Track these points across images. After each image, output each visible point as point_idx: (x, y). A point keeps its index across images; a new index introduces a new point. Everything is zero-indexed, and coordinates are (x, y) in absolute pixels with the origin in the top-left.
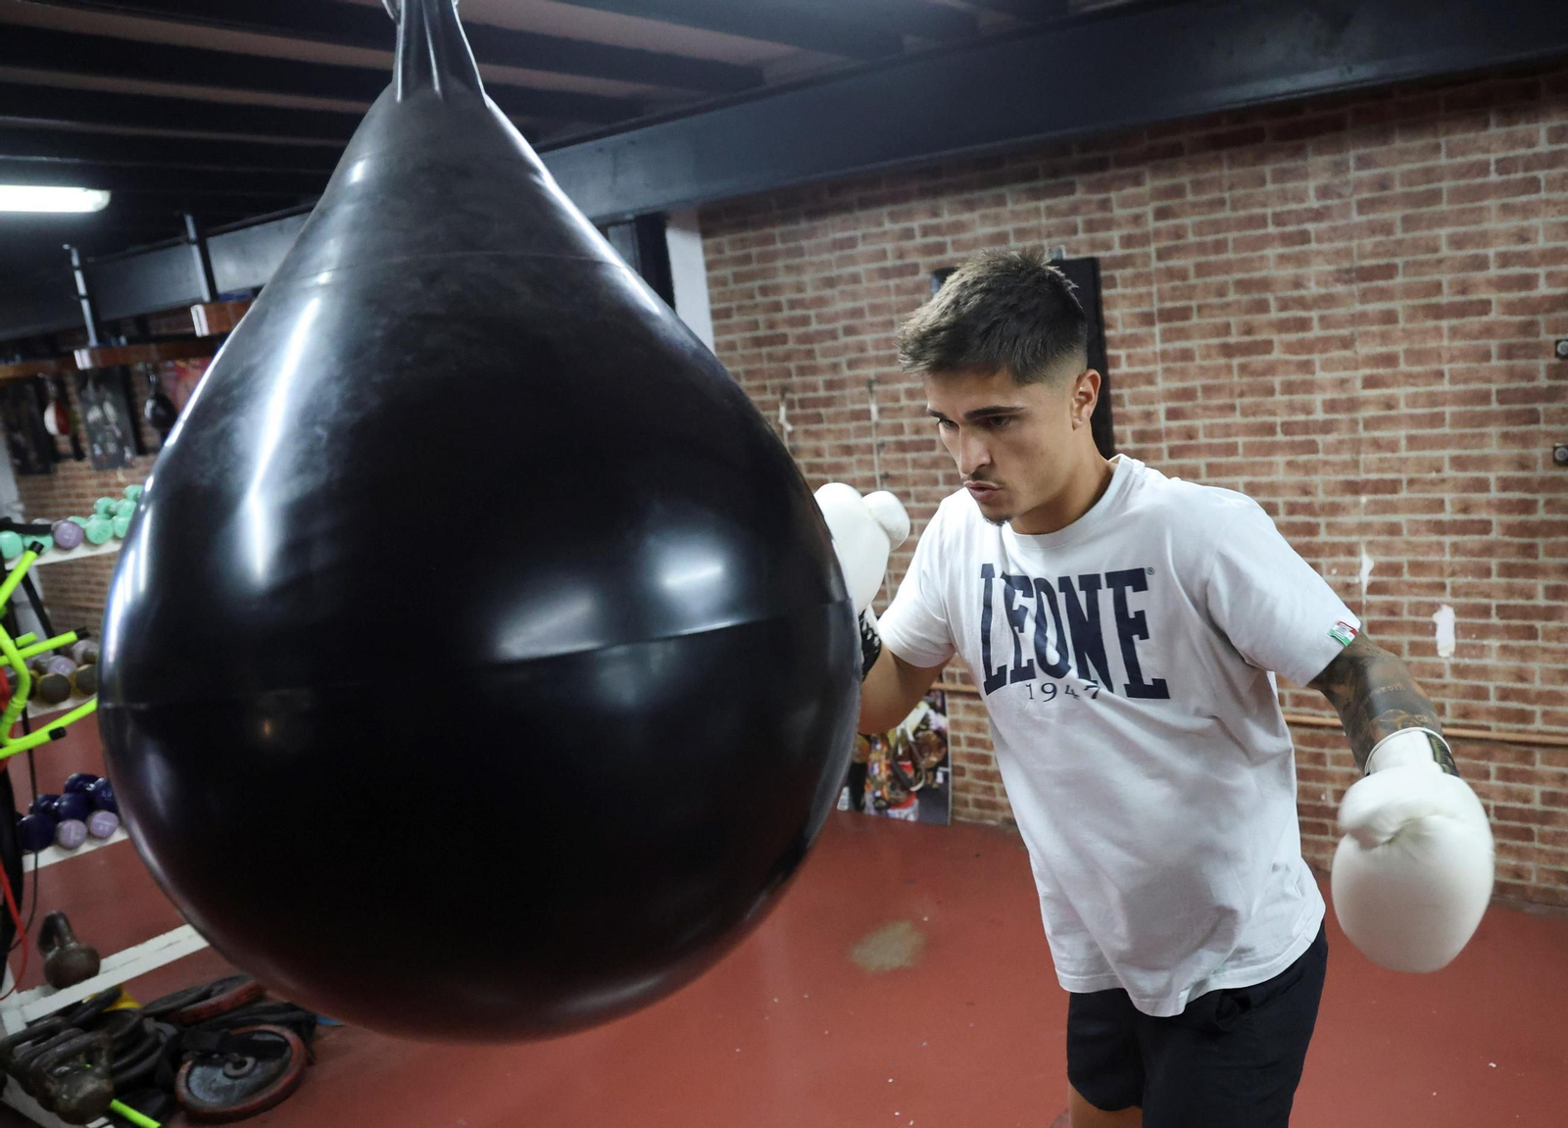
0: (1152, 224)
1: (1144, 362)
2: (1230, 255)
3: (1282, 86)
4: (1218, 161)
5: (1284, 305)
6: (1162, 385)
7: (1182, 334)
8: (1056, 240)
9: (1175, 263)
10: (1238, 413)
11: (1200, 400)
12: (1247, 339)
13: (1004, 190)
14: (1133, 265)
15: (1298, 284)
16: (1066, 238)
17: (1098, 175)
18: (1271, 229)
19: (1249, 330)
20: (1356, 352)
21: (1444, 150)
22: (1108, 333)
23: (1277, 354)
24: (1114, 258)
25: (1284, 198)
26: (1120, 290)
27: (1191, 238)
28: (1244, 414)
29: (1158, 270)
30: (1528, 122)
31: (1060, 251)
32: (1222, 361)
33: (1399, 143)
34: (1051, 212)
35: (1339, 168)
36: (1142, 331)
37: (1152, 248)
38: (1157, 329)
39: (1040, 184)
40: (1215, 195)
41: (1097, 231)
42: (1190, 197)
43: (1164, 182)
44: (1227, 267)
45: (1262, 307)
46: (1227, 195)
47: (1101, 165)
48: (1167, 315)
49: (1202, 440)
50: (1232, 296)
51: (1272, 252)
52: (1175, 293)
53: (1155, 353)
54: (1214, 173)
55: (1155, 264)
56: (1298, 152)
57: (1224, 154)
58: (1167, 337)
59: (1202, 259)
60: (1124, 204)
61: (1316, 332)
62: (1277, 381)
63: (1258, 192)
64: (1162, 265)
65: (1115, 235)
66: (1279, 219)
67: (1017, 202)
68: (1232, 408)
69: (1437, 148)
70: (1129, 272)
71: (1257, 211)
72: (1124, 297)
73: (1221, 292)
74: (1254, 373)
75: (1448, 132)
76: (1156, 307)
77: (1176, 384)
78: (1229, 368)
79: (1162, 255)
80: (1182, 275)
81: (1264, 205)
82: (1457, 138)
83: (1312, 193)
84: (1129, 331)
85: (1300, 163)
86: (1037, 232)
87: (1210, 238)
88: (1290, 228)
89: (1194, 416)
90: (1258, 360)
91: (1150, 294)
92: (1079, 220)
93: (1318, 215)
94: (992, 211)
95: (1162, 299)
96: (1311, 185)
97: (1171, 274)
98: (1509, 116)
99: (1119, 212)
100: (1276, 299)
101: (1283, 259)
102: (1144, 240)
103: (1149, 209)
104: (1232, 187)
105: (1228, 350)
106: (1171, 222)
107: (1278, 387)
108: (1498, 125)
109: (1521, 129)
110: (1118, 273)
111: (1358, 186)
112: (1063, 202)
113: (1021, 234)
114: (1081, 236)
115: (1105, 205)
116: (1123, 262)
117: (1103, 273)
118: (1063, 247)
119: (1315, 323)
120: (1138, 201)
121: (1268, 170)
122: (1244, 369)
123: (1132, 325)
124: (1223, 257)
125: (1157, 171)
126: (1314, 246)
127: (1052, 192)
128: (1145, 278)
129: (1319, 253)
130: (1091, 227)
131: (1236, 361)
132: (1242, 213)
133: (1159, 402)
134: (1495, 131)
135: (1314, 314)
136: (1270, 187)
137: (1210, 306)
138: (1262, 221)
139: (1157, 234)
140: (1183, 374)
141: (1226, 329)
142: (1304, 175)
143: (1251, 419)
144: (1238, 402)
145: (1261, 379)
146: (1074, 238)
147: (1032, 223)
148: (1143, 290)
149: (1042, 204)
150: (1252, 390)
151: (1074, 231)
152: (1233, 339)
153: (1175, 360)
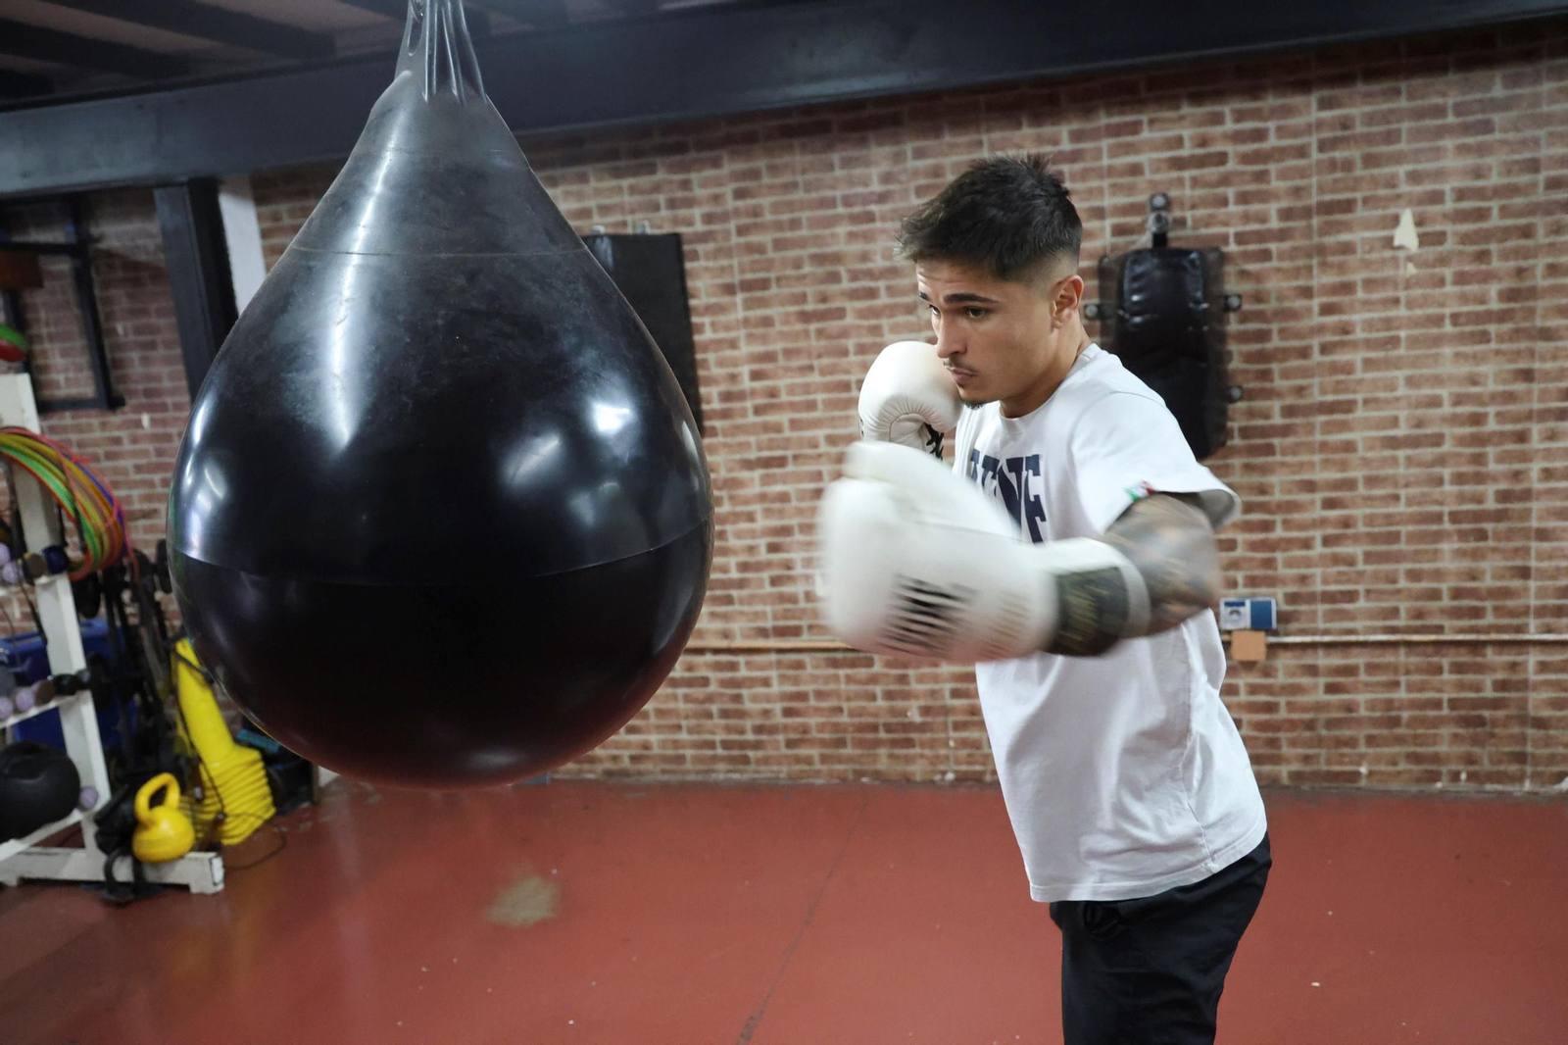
0: (731, 204)
1: (727, 328)
2: (804, 232)
3: (856, 85)
4: (790, 149)
5: (855, 276)
6: (745, 349)
7: (763, 303)
8: (639, 216)
9: (754, 238)
10: (816, 372)
11: (782, 362)
12: (822, 307)
13: (589, 169)
14: (714, 240)
15: (865, 257)
16: (651, 215)
17: (678, 158)
18: (841, 210)
19: (824, 299)
20: (918, 317)
21: (986, 146)
22: (693, 302)
23: (850, 320)
24: (696, 234)
25: (851, 183)
26: (702, 263)
27: (768, 217)
28: (823, 373)
29: (738, 245)
30: (1053, 124)
31: (644, 226)
32: (799, 327)
33: (948, 138)
34: (633, 190)
35: (898, 158)
36: (725, 300)
37: (732, 225)
38: (739, 298)
39: (622, 163)
40: (786, 178)
41: (679, 208)
42: (766, 180)
43: (741, 165)
44: (802, 243)
45: (834, 278)
46: (799, 179)
47: (680, 148)
48: (747, 286)
49: (784, 398)
50: (807, 269)
51: (842, 230)
52: (755, 267)
53: (737, 321)
54: (786, 159)
55: (735, 240)
56: (863, 142)
57: (796, 142)
58: (749, 305)
59: (779, 235)
60: (704, 185)
61: (884, 300)
62: (850, 343)
63: (827, 176)
64: (742, 240)
65: (697, 213)
66: (847, 202)
67: (600, 179)
68: (811, 368)
69: (980, 144)
70: (711, 246)
71: (828, 193)
72: (706, 269)
73: (797, 264)
74: (830, 337)
75: (989, 131)
76: (736, 279)
77: (759, 348)
78: (806, 333)
79: (742, 231)
80: (760, 249)
81: (833, 188)
82: (997, 135)
83: (875, 179)
84: (713, 300)
85: (864, 152)
86: (620, 208)
87: (785, 217)
88: (857, 209)
89: (775, 376)
90: (833, 325)
91: (731, 267)
92: (661, 198)
93: (882, 198)
94: (575, 188)
95: (742, 271)
96: (875, 172)
97: (750, 249)
98: (1037, 119)
99: (699, 192)
100: (849, 271)
101: (852, 236)
102: (725, 217)
103: (728, 190)
104: (804, 172)
105: (805, 317)
106: (749, 202)
107: (851, 348)
108: (1031, 125)
109: (1048, 130)
110: (701, 248)
111: (916, 174)
112: (644, 181)
113: (605, 210)
114: (664, 213)
115: (686, 185)
116: (704, 238)
117: (686, 248)
118: (646, 223)
119: (883, 292)
120: (719, 182)
121: (836, 157)
122: (820, 333)
123: (714, 295)
124: (798, 234)
125: (735, 155)
126: (878, 225)
127: (635, 172)
128: (727, 252)
129: (883, 231)
130: (672, 204)
131: (813, 327)
132: (814, 195)
133: (742, 365)
134: (1027, 131)
135: (881, 284)
136: (839, 173)
137: (787, 278)
138: (831, 203)
139: (737, 212)
140: (764, 339)
141: (802, 298)
142: (868, 163)
143: (829, 378)
144: (816, 363)
145: (836, 342)
146: (657, 215)
147: (616, 200)
148: (724, 262)
149: (626, 183)
150: (830, 353)
151: (656, 207)
152: (810, 307)
153: (756, 326)
